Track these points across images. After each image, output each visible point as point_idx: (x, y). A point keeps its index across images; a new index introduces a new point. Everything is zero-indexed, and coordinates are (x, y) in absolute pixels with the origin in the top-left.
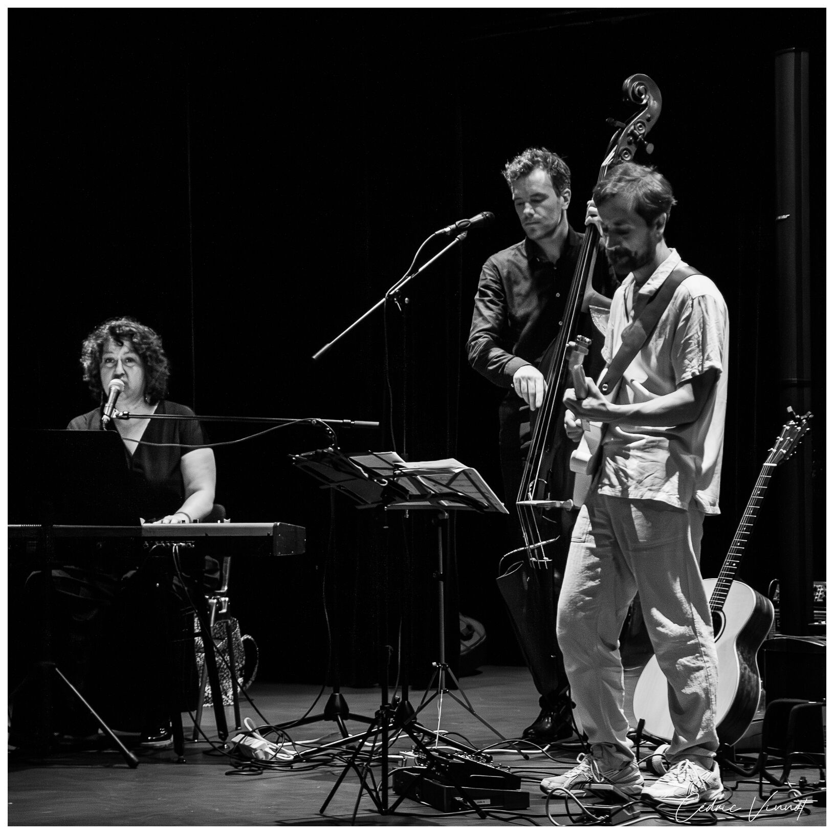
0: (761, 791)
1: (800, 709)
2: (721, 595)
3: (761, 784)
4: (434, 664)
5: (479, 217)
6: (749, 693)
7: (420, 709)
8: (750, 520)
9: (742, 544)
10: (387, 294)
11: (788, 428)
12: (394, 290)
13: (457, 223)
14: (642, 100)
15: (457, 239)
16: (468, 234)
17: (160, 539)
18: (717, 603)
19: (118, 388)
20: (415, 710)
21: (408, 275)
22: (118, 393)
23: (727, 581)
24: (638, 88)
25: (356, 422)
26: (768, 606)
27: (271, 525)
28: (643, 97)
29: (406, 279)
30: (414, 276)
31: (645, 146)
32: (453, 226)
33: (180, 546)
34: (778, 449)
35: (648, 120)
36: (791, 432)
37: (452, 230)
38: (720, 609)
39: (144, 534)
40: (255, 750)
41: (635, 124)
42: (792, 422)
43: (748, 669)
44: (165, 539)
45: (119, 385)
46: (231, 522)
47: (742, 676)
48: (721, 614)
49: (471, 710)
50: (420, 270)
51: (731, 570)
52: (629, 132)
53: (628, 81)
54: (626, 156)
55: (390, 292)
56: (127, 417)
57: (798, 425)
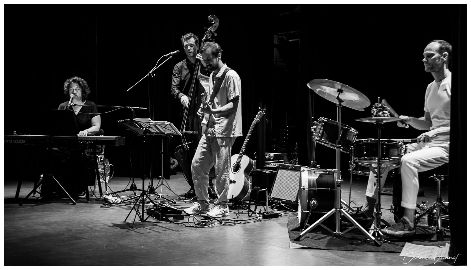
0: (248, 214)
1: (260, 192)
2: (240, 159)
3: (249, 212)
4: (160, 177)
5: (175, 52)
6: (247, 186)
7: (156, 189)
8: (248, 138)
9: (246, 145)
10: (149, 73)
11: (259, 113)
12: (151, 72)
13: (169, 53)
15: (169, 58)
16: (172, 57)
17: (83, 140)
18: (239, 161)
19: (73, 97)
20: (155, 189)
21: (155, 68)
22: (73, 98)
23: (242, 155)
24: (212, 18)
25: (140, 108)
26: (253, 162)
27: (115, 137)
28: (213, 21)
29: (154, 69)
30: (157, 68)
31: (214, 35)
32: (168, 54)
33: (89, 143)
34: (256, 119)
35: (215, 27)
36: (260, 114)
37: (168, 55)
38: (240, 163)
39: (79, 139)
40: (109, 200)
41: (211, 28)
42: (260, 111)
43: (247, 179)
44: (85, 140)
45: (73, 96)
46: (104, 136)
47: (245, 181)
48: (240, 164)
49: (170, 189)
50: (159, 66)
51: (243, 152)
52: (209, 31)
53: (209, 17)
54: (209, 37)
56: (75, 105)
57: (262, 112)
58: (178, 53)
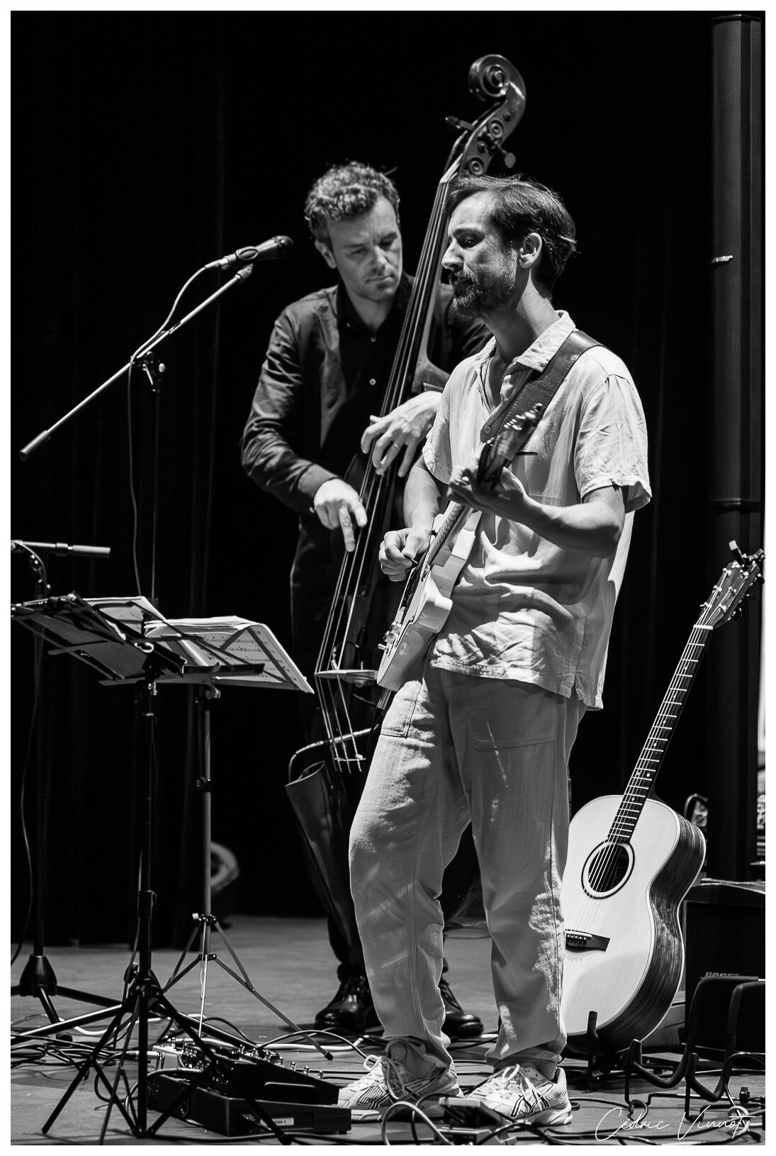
4: (195, 916)
5: (270, 244)
7: (170, 984)
10: (132, 358)
11: (730, 572)
12: (145, 350)
13: (238, 252)
14: (498, 90)
15: (237, 277)
16: (254, 269)
21: (165, 329)
24: (491, 73)
25: (76, 547)
26: (697, 835)
28: (501, 85)
29: (161, 335)
30: (172, 330)
31: (503, 156)
32: (232, 257)
34: (715, 605)
35: (507, 119)
36: (734, 579)
37: (231, 264)
38: (627, 842)
41: (487, 125)
42: (736, 565)
43: (666, 930)
47: (658, 940)
48: (628, 848)
49: (248, 986)
50: (183, 321)
51: (645, 783)
52: (480, 135)
54: (477, 169)
55: (138, 355)
57: (745, 569)
58: (280, 249)
